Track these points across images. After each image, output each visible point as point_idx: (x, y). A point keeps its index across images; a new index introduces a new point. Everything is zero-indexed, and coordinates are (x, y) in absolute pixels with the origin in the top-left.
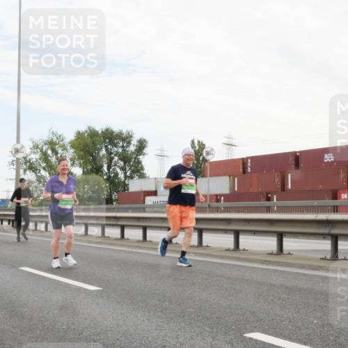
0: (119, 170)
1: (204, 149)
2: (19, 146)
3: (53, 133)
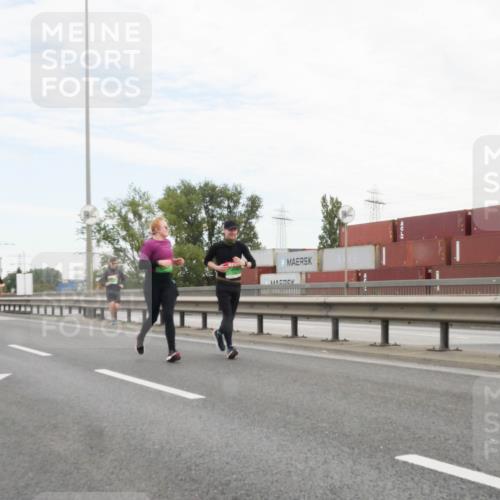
1: (339, 208)
2: (89, 209)
3: (135, 190)
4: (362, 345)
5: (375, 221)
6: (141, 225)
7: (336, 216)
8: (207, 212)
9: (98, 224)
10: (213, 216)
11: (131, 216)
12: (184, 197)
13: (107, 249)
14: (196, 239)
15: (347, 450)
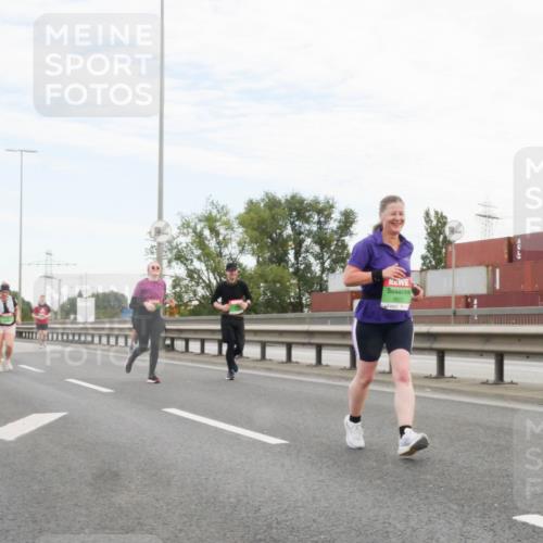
1: (445, 223)
2: (161, 225)
3: (212, 203)
4: (473, 383)
6: (219, 243)
7: (441, 233)
8: (293, 229)
9: (170, 242)
10: (300, 233)
11: (207, 233)
12: (268, 211)
13: (179, 270)
14: (281, 259)
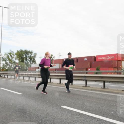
0: (29, 61)
1: (52, 56)
2: (1, 54)
3: (11, 51)
4: (56, 84)
5: (59, 59)
6: (12, 58)
7: (52, 58)
8: (25, 56)
9: (2, 57)
10: (27, 57)
11: (9, 56)
12: (21, 53)
13: (4, 62)
14: (23, 61)
15: (51, 105)
